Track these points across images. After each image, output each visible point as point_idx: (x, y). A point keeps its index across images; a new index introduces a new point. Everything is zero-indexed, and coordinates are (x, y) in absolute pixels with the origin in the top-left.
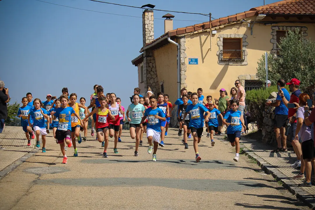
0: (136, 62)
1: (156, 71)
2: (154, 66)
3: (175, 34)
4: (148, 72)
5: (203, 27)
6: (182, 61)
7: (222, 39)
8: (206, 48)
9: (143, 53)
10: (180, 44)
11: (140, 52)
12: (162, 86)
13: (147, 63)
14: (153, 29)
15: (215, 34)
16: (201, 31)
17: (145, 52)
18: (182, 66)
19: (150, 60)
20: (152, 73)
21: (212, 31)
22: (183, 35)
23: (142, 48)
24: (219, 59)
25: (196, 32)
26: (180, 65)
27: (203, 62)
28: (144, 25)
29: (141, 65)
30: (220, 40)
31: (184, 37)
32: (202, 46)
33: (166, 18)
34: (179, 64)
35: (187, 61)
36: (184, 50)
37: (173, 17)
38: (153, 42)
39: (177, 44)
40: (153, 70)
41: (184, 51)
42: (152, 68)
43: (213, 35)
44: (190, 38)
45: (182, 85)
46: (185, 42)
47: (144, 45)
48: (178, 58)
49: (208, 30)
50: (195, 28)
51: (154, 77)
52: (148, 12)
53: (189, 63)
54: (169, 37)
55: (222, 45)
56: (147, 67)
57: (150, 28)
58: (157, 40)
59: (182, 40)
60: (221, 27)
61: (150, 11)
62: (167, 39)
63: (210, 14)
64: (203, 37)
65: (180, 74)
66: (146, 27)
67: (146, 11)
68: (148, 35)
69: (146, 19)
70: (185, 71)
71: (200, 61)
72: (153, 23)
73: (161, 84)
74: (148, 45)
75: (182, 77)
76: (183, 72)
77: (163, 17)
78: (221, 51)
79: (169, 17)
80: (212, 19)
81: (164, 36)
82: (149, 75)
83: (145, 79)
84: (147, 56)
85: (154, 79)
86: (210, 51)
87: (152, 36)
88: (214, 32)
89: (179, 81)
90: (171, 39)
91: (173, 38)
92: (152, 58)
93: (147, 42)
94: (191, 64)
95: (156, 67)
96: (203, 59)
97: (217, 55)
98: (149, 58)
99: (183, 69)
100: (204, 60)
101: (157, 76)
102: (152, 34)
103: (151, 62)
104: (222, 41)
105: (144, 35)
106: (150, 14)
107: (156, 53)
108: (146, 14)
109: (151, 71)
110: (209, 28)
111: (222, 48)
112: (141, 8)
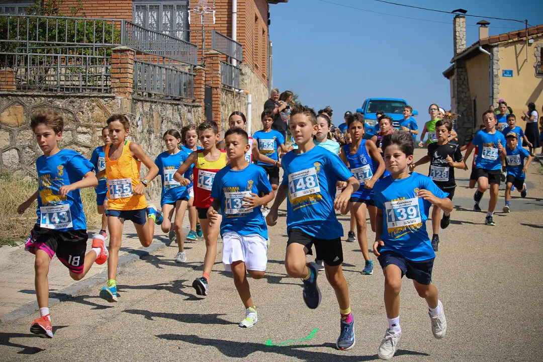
0: (448, 74)
1: (468, 84)
2: (466, 78)
3: (487, 43)
4: (459, 85)
5: (519, 35)
6: (495, 73)
7: (539, 49)
8: (521, 58)
9: (453, 64)
10: (492, 54)
11: (451, 63)
12: (475, 101)
13: (457, 75)
14: (465, 37)
15: (532, 44)
16: (516, 39)
17: (456, 62)
18: (494, 78)
19: (462, 71)
20: (464, 87)
21: (528, 40)
22: (497, 44)
23: (453, 59)
24: (536, 71)
25: (511, 41)
26: (493, 77)
27: (518, 74)
28: (455, 32)
29: (453, 77)
30: (537, 50)
31: (497, 46)
32: (517, 57)
33: (480, 25)
34: (491, 77)
35: (500, 73)
36: (498, 61)
37: (488, 24)
38: (464, 51)
39: (490, 54)
40: (464, 83)
41: (496, 61)
42: (463, 81)
43: (530, 44)
44: (504, 48)
45: (494, 100)
46: (498, 51)
47: (455, 55)
48: (490, 70)
49: (524, 39)
50: (509, 36)
51: (466, 90)
52: (459, 18)
53: (503, 76)
54: (480, 45)
55: (540, 55)
56: (457, 80)
57: (461, 36)
58: (468, 48)
59: (495, 49)
60: (539, 35)
61: (461, 17)
62: (478, 48)
63: (526, 21)
64: (519, 46)
65: (493, 88)
66: (457, 34)
67: (457, 16)
68: (459, 44)
69: (457, 26)
70: (498, 84)
71: (515, 72)
72: (464, 30)
73: (473, 99)
74: (460, 54)
75: (495, 91)
76: (495, 86)
77: (478, 24)
78: (539, 62)
79: (484, 24)
80: (528, 27)
81: (475, 44)
82: (460, 89)
83: (456, 93)
84: (458, 68)
85: (466, 93)
86: (526, 62)
87: (463, 45)
88: (531, 41)
89: (491, 95)
90: (482, 48)
91: (484, 47)
92: (464, 70)
93: (459, 51)
94: (505, 76)
95: (468, 80)
96: (518, 71)
97: (534, 67)
98: (460, 70)
99: (495, 82)
100: (520, 72)
101: (469, 90)
102: (464, 42)
103: (462, 74)
104: (540, 51)
105: (455, 44)
106: (462, 20)
107: (468, 64)
108: (457, 20)
109: (463, 84)
110: (525, 36)
111: (539, 59)
112: (452, 13)
